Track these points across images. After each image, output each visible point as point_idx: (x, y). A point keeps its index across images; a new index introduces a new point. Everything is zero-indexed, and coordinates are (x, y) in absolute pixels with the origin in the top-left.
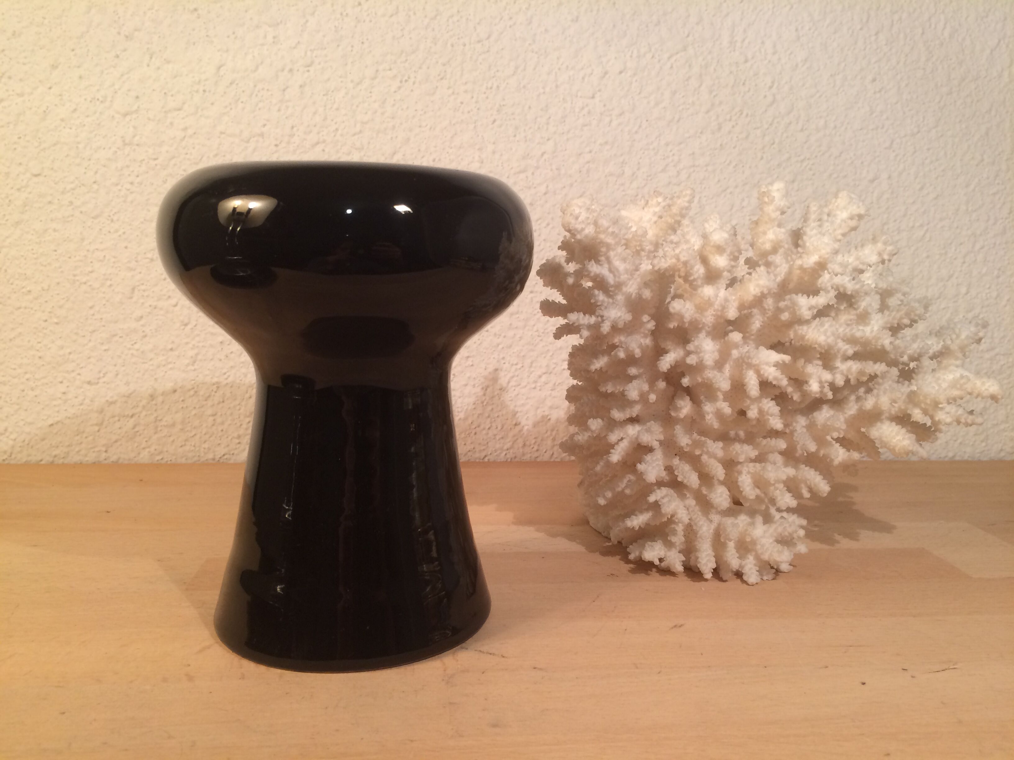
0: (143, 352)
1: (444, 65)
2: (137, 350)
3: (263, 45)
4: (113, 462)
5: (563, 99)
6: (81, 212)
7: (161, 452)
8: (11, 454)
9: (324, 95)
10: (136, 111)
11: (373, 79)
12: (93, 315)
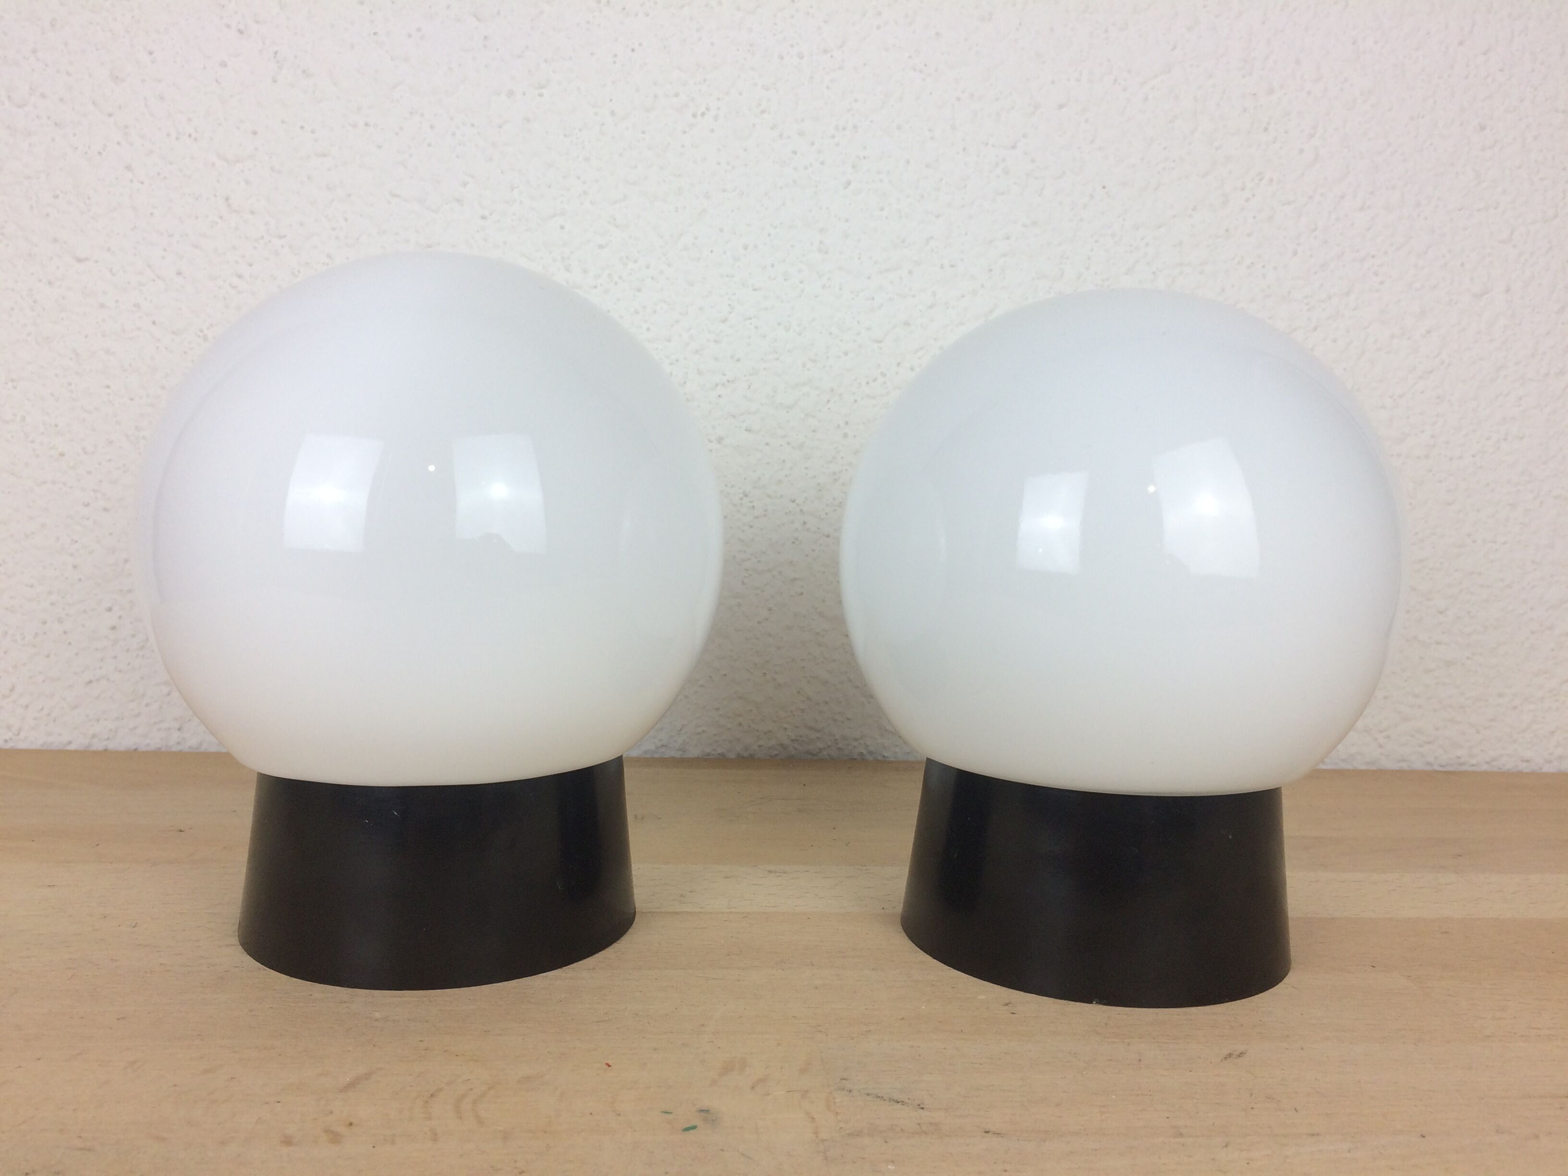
4: (190, 747)
5: (964, 149)
8: (20, 730)
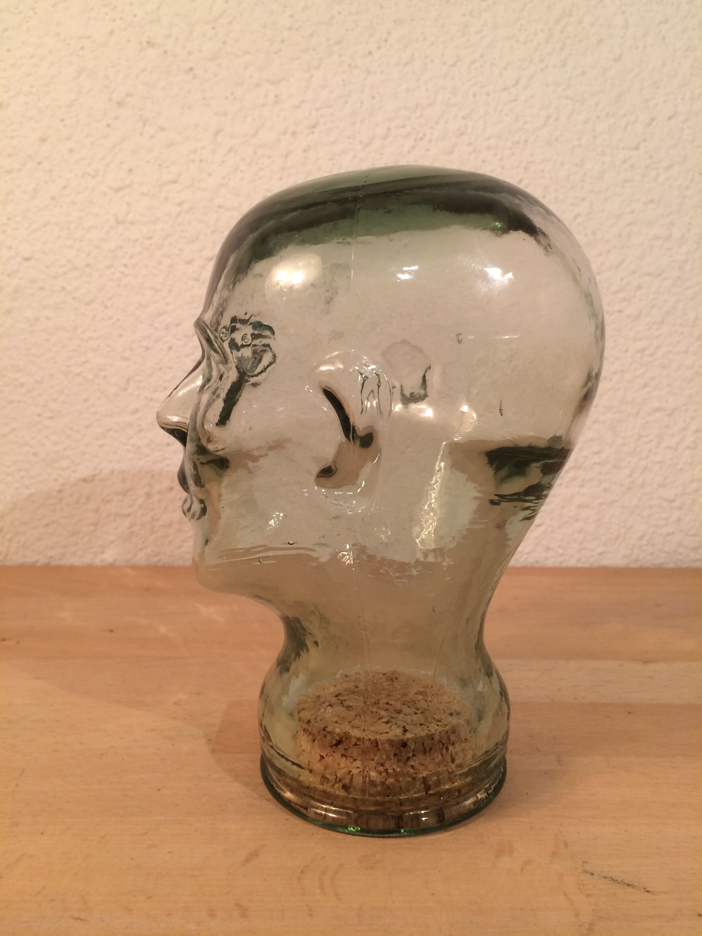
0: (139, 448)
1: (464, 118)
2: (133, 445)
3: (263, 105)
6: (74, 298)
7: (158, 554)
9: (331, 159)
10: (129, 186)
11: (385, 138)
12: (88, 408)
